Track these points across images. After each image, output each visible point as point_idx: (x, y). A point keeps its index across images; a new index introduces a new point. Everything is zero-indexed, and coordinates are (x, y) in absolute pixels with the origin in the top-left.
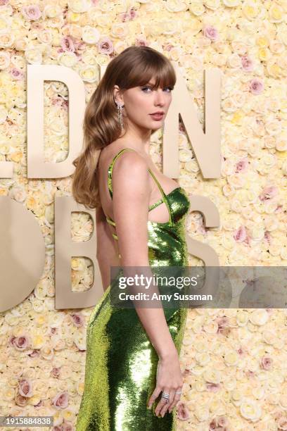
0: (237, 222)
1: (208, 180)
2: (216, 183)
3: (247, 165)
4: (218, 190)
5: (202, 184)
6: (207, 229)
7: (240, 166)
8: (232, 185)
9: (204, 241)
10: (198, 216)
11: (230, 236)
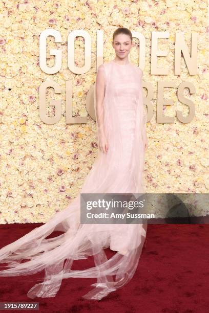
0: (202, 92)
1: (192, 76)
2: (194, 77)
3: (206, 70)
4: (195, 79)
5: (190, 77)
6: (191, 94)
7: (204, 71)
8: (201, 78)
9: (189, 99)
10: (187, 89)
11: (199, 97)
